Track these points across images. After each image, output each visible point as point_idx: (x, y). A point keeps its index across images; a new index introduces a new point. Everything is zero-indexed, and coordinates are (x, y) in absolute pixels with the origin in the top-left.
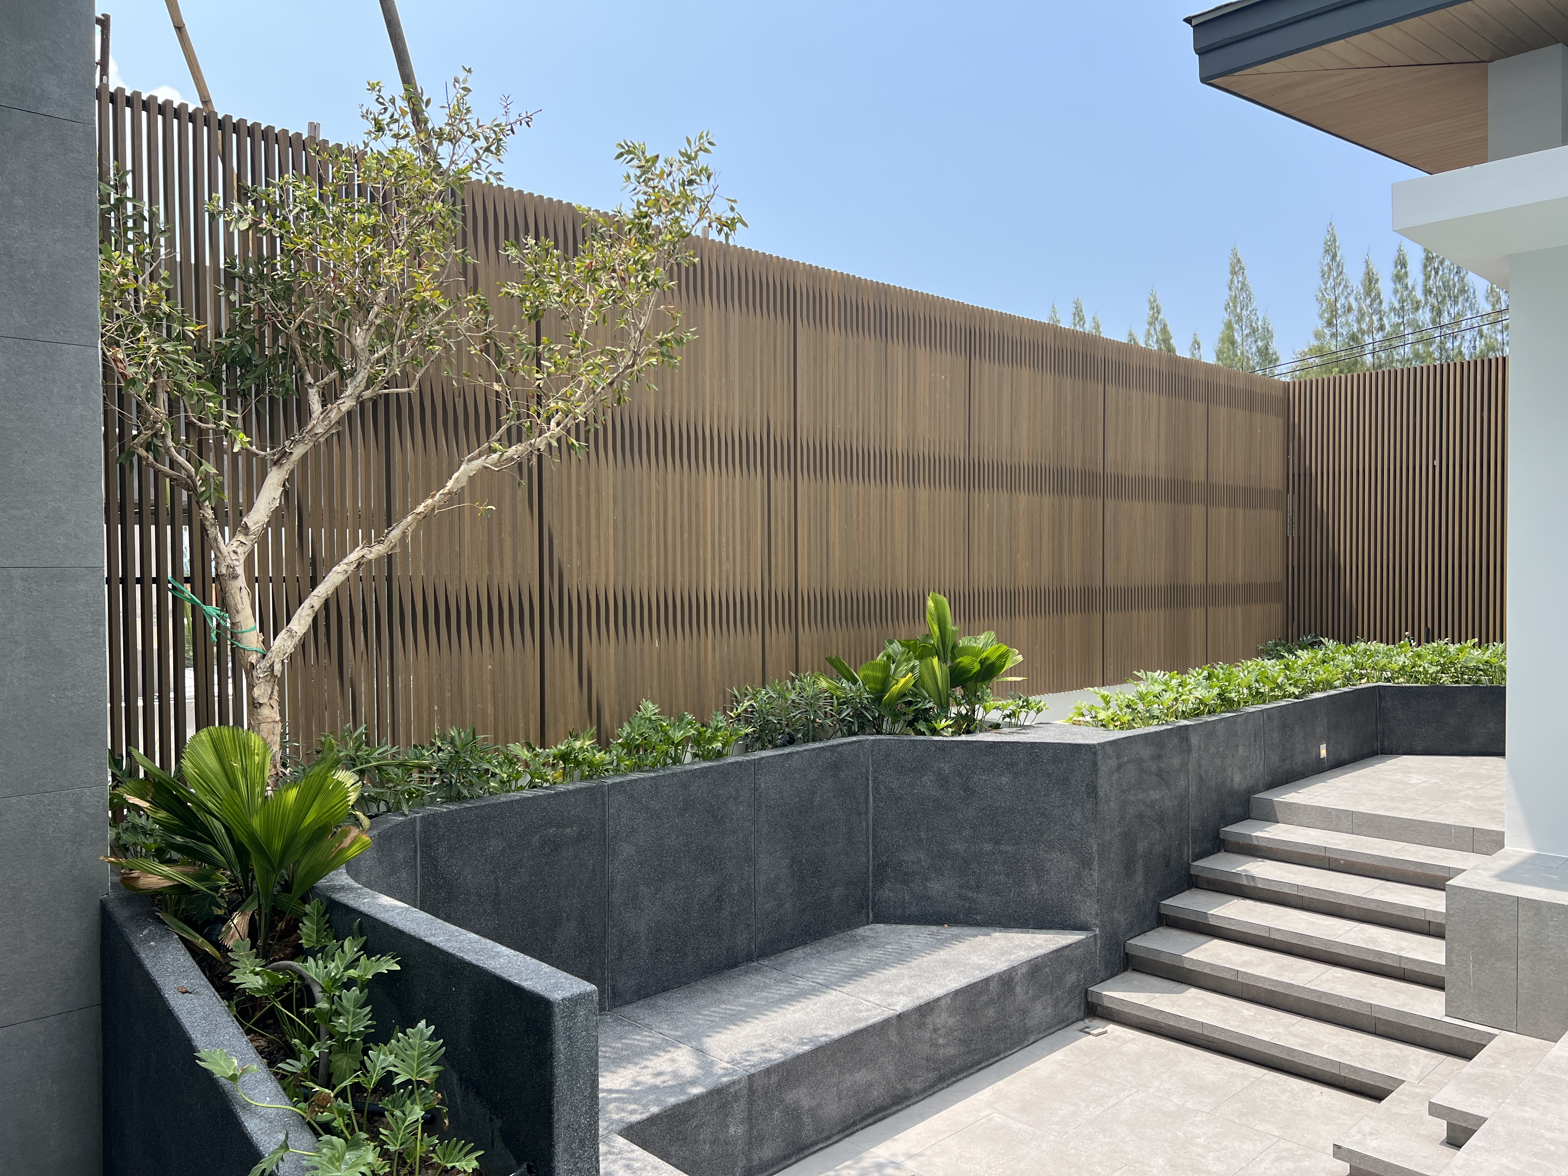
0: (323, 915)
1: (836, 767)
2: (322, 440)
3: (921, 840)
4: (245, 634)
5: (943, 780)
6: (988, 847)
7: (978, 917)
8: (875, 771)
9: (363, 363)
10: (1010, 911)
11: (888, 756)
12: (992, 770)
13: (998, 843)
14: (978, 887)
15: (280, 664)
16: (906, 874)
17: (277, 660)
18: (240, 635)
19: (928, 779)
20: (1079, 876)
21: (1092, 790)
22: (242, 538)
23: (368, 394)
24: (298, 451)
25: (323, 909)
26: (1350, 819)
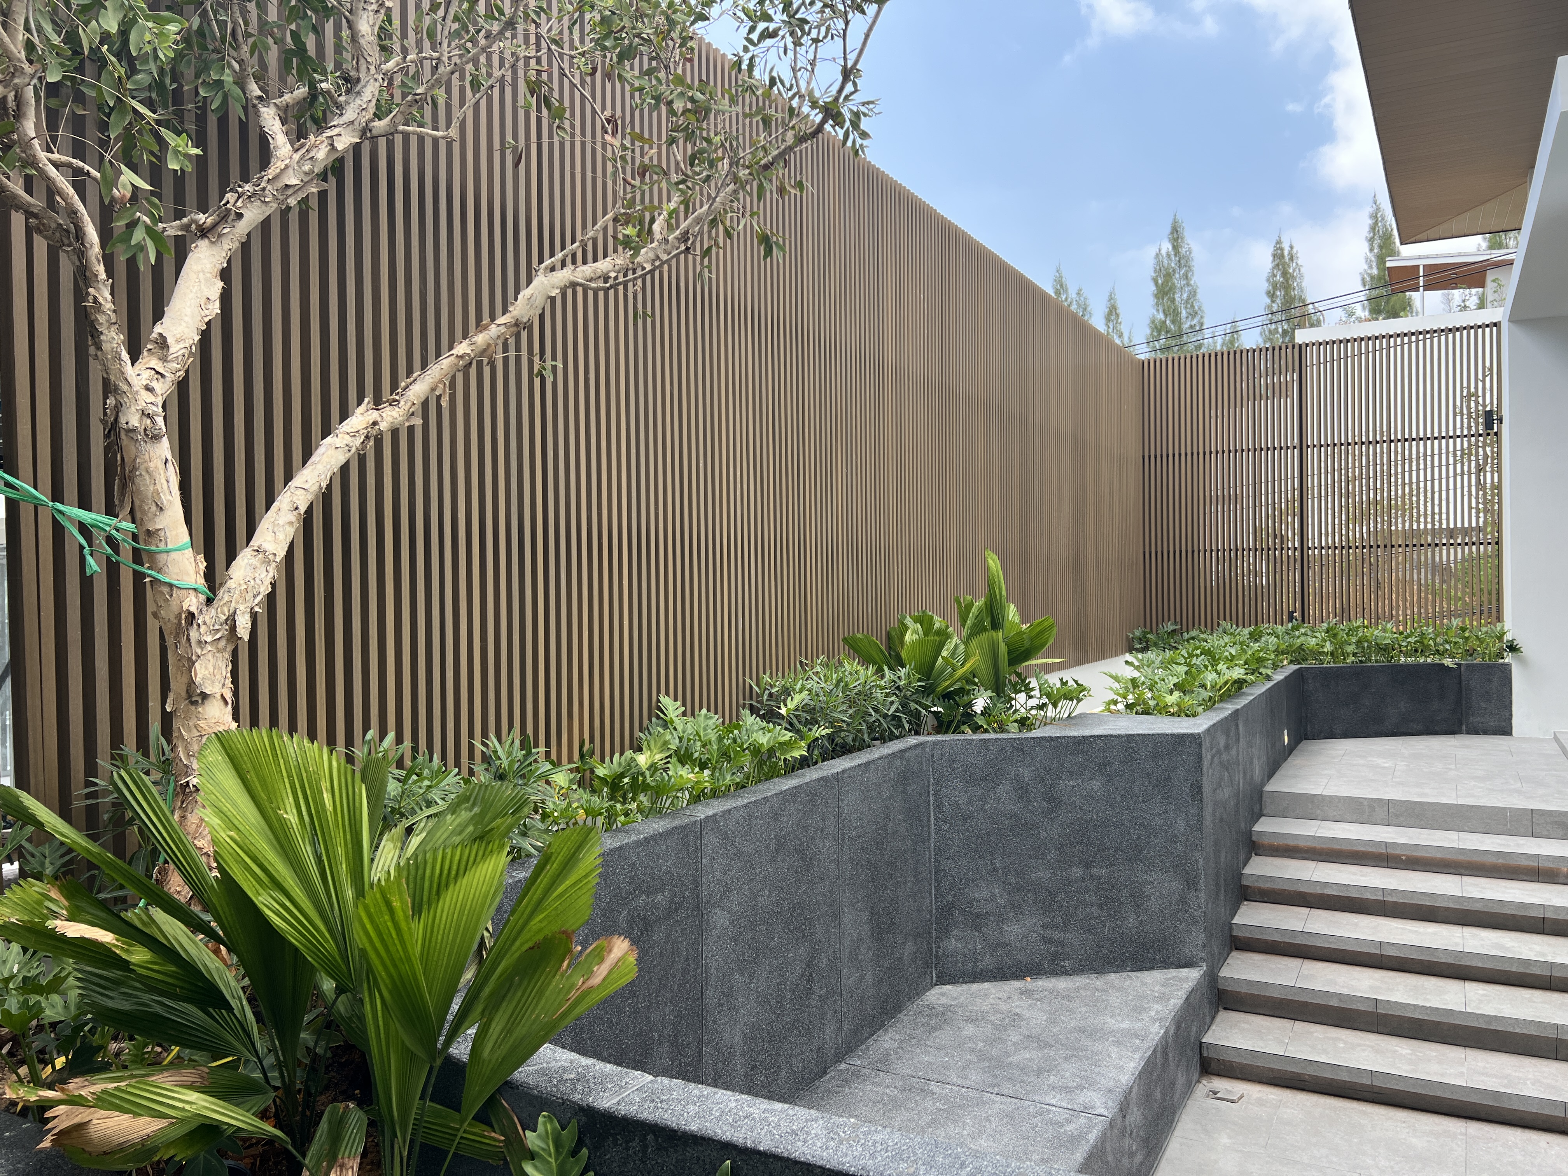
0: (574, 1153)
1: (904, 779)
2: (292, 202)
3: (995, 870)
4: (173, 555)
5: (1022, 790)
6: (1077, 872)
7: (1067, 964)
8: (937, 782)
9: (373, 70)
10: (1105, 951)
11: (953, 761)
12: (1082, 774)
13: (1088, 866)
14: (1066, 925)
15: (247, 617)
16: (978, 916)
17: (242, 607)
18: (162, 558)
19: (1004, 789)
20: (1183, 900)
21: (1197, 789)
22: (155, 363)
23: (380, 125)
24: (253, 215)
25: (569, 1135)
26: (1386, 808)
